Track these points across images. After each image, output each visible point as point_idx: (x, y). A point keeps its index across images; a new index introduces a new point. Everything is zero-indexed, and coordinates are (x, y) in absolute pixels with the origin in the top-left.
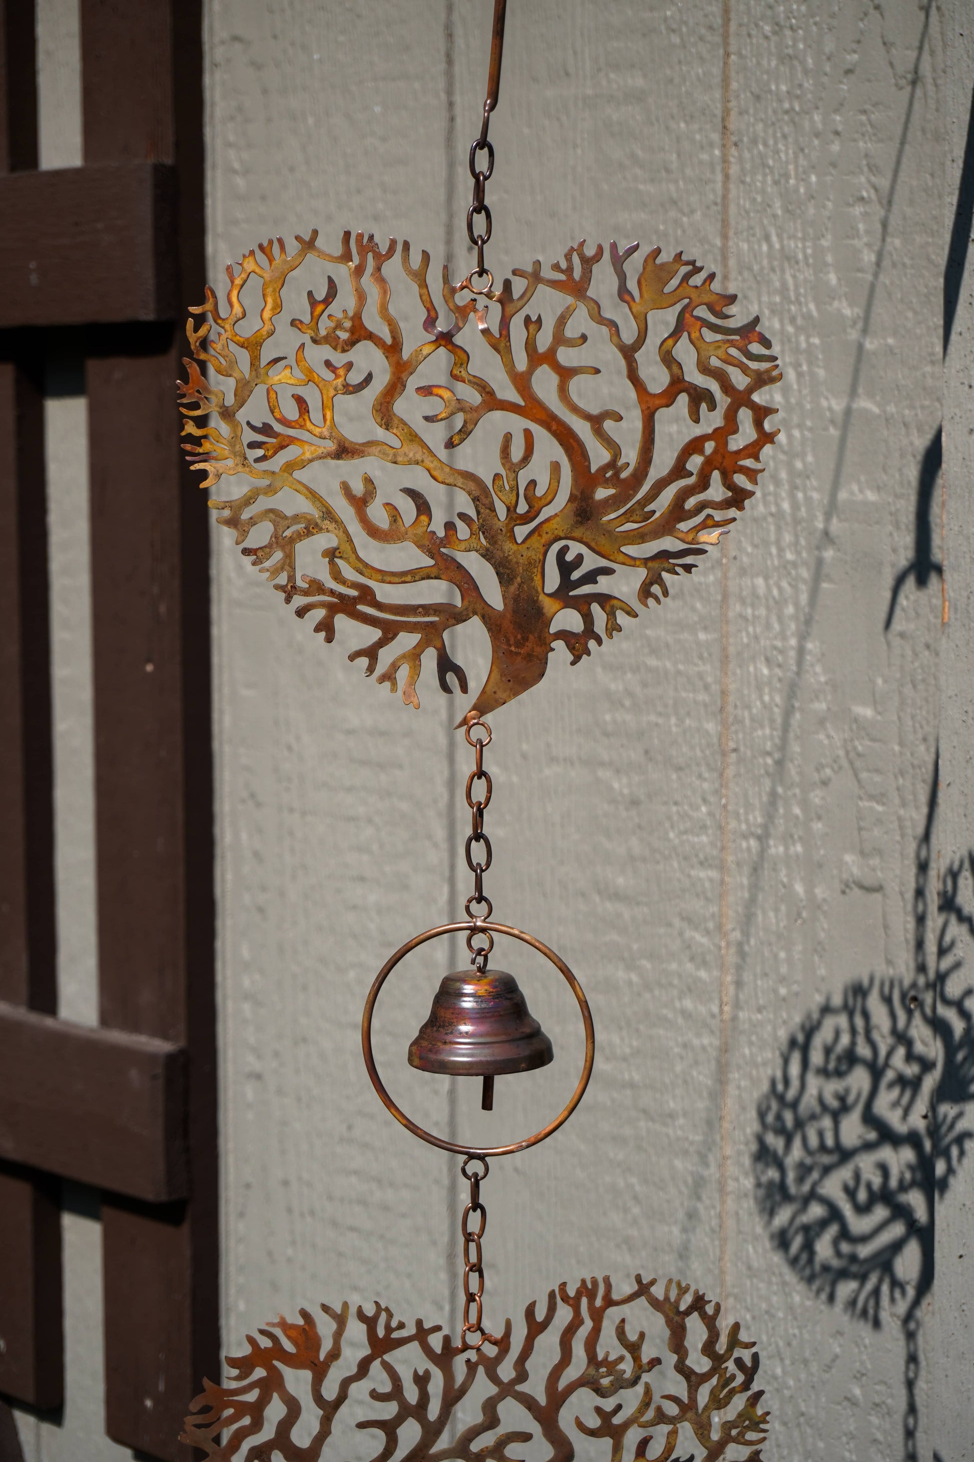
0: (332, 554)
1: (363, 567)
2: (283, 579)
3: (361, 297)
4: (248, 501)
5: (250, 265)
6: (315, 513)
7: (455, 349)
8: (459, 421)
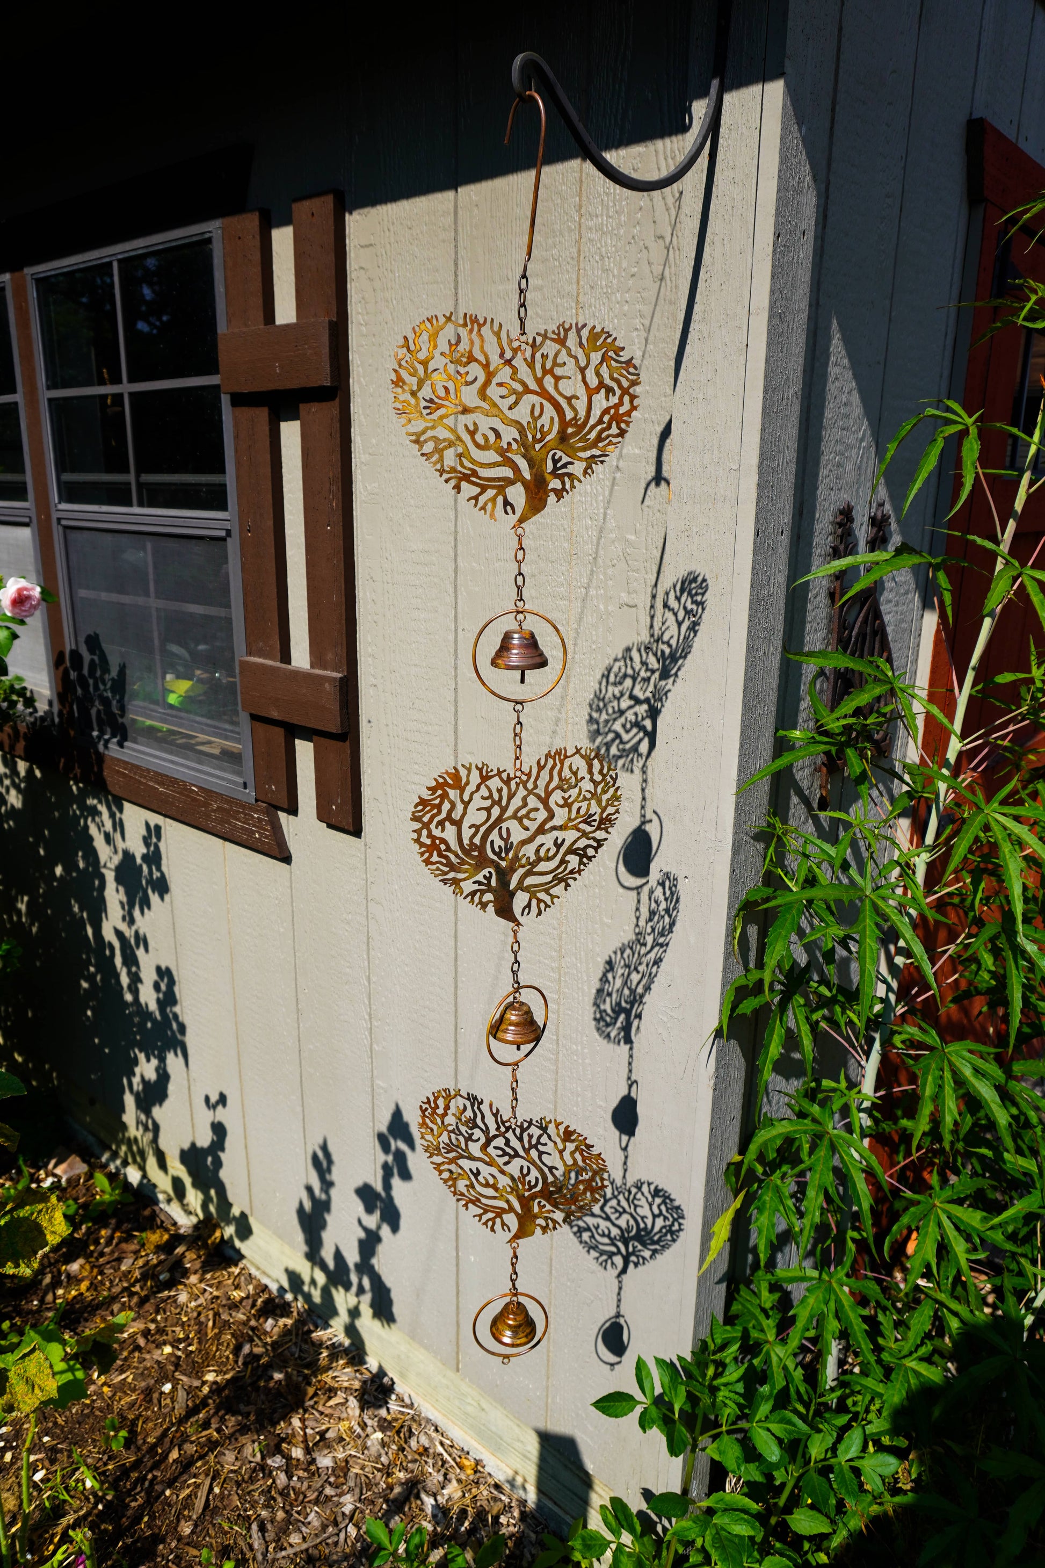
0: (460, 456)
1: (473, 461)
2: (438, 466)
3: (472, 343)
4: (424, 432)
5: (423, 327)
6: (452, 437)
7: (513, 367)
8: (513, 398)
